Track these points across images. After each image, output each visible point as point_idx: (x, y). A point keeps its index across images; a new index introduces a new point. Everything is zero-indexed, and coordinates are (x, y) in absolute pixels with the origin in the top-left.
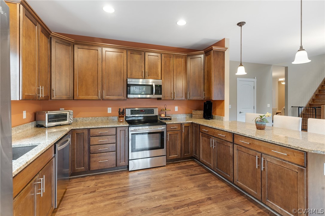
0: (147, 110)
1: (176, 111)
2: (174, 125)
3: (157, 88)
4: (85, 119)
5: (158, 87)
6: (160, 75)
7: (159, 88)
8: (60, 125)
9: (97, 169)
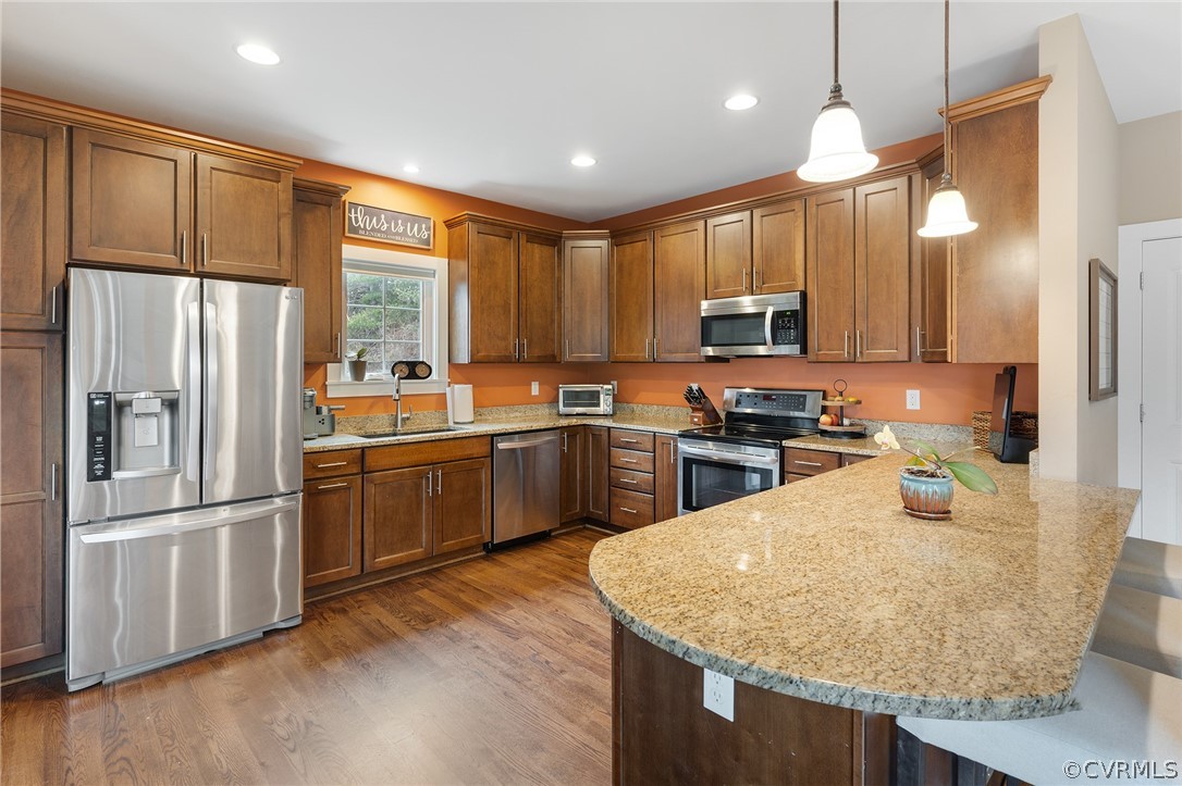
0: (784, 395)
1: (909, 407)
2: (812, 455)
3: (783, 321)
4: (646, 407)
5: (786, 319)
6: (800, 273)
7: (789, 321)
8: (585, 415)
9: (620, 525)
